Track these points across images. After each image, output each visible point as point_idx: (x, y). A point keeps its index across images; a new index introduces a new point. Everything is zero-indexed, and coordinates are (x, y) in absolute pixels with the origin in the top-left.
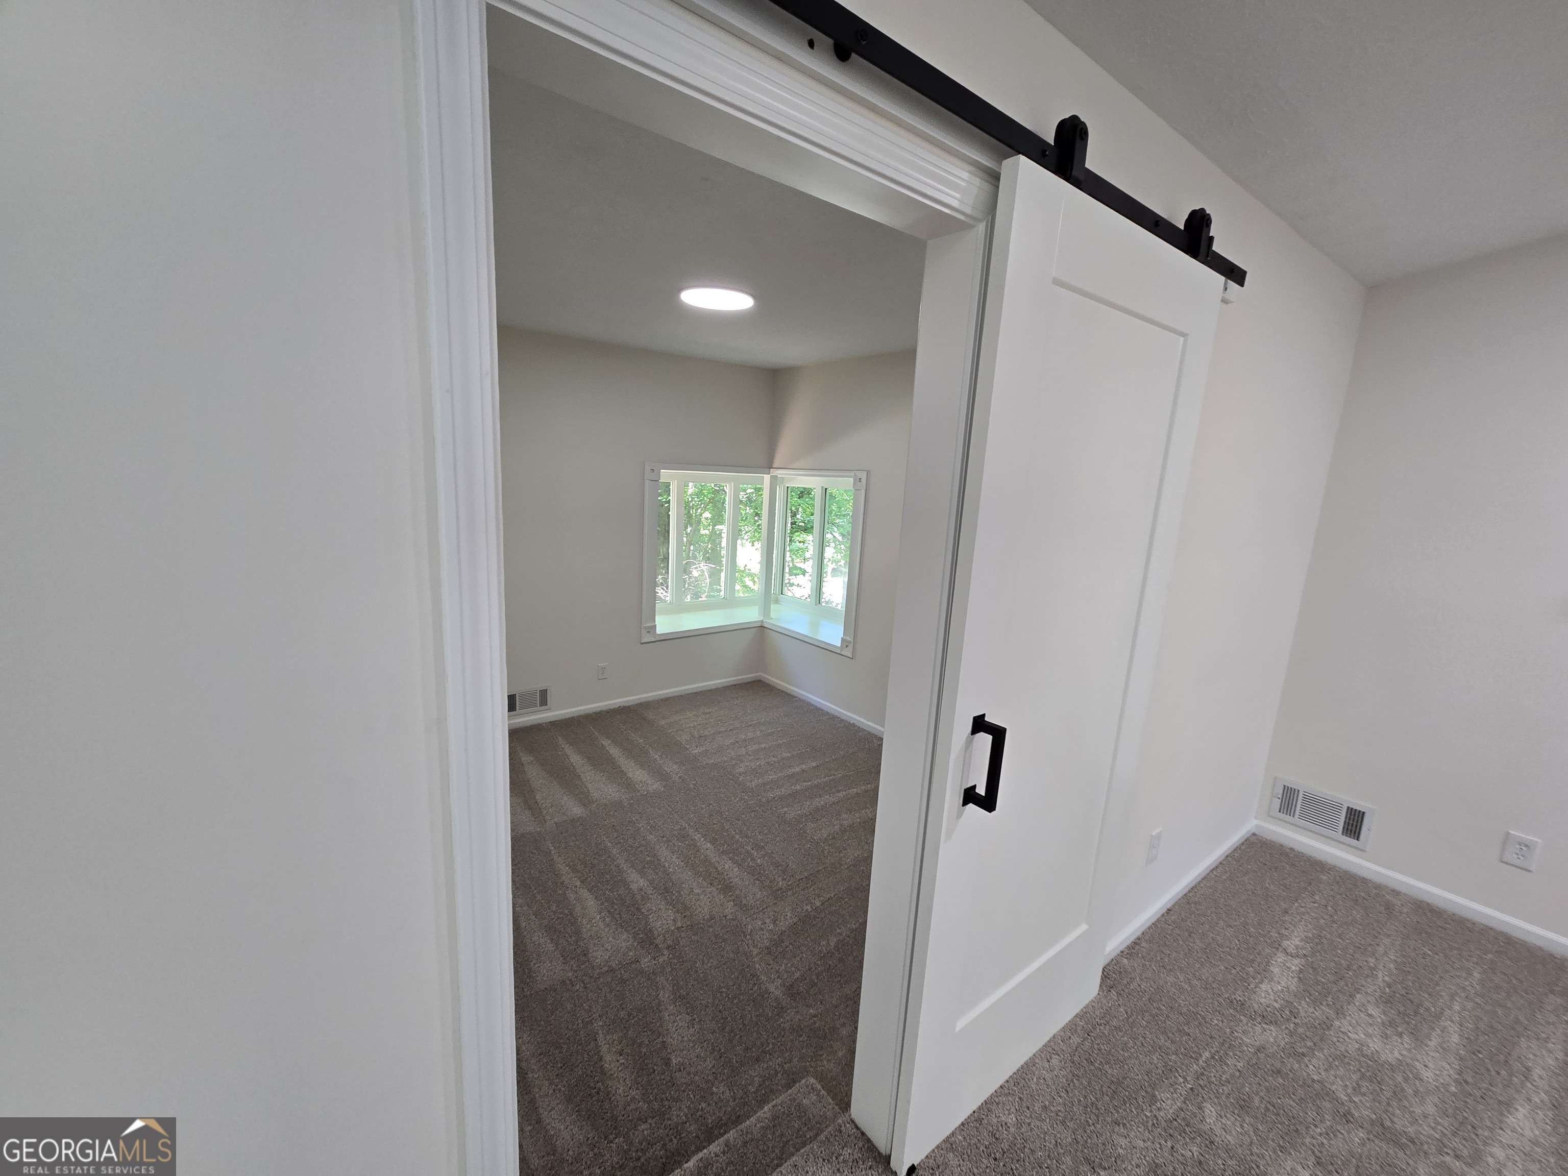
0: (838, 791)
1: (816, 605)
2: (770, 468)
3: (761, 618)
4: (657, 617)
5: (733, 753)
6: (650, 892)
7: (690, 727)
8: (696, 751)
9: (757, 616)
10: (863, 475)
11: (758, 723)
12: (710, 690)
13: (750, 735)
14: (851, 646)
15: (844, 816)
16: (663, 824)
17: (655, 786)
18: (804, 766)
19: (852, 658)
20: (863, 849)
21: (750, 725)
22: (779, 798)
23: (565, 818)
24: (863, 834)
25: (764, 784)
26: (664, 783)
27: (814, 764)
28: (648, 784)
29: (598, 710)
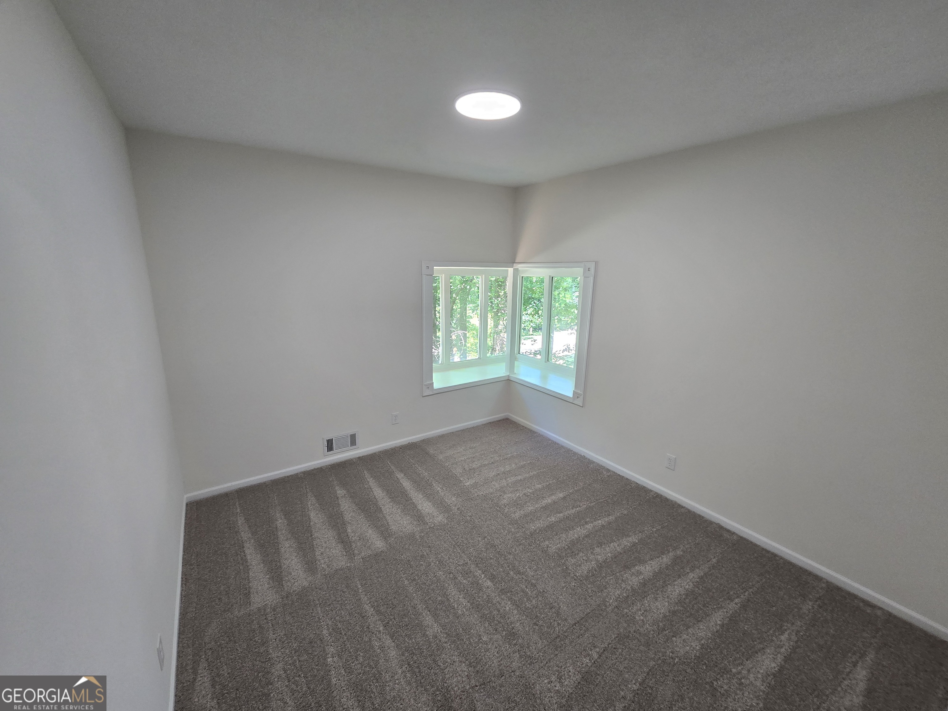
0: (586, 523)
1: (545, 362)
2: (513, 263)
3: (508, 374)
4: (434, 375)
5: (497, 486)
6: (443, 640)
7: (462, 460)
8: (468, 483)
9: (504, 371)
10: (592, 266)
11: (512, 456)
12: (473, 428)
13: (508, 468)
14: (582, 397)
15: (597, 550)
16: (449, 559)
17: (440, 518)
18: (553, 497)
19: (582, 407)
20: (621, 588)
21: (507, 458)
22: (540, 530)
23: (370, 552)
24: (617, 570)
25: (526, 516)
26: (446, 515)
27: (561, 495)
28: (433, 516)
29: (393, 446)
